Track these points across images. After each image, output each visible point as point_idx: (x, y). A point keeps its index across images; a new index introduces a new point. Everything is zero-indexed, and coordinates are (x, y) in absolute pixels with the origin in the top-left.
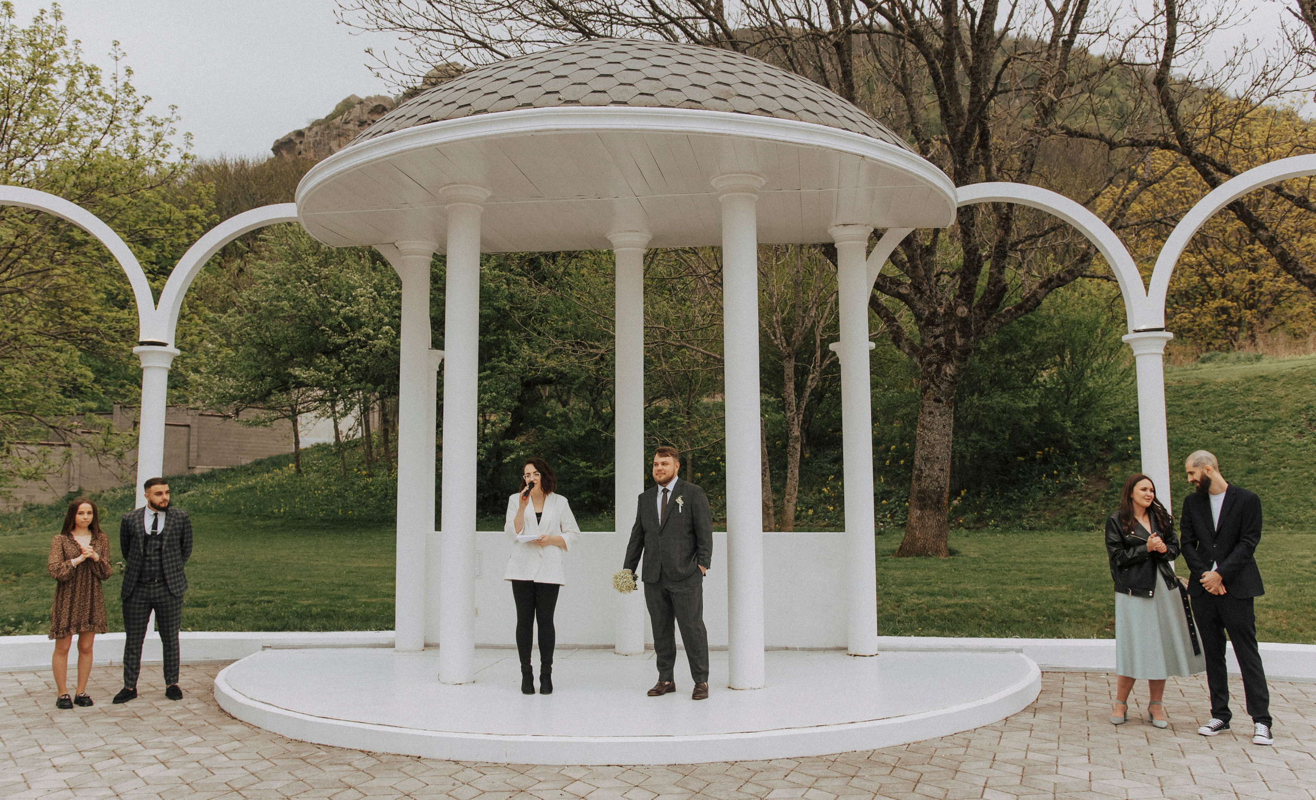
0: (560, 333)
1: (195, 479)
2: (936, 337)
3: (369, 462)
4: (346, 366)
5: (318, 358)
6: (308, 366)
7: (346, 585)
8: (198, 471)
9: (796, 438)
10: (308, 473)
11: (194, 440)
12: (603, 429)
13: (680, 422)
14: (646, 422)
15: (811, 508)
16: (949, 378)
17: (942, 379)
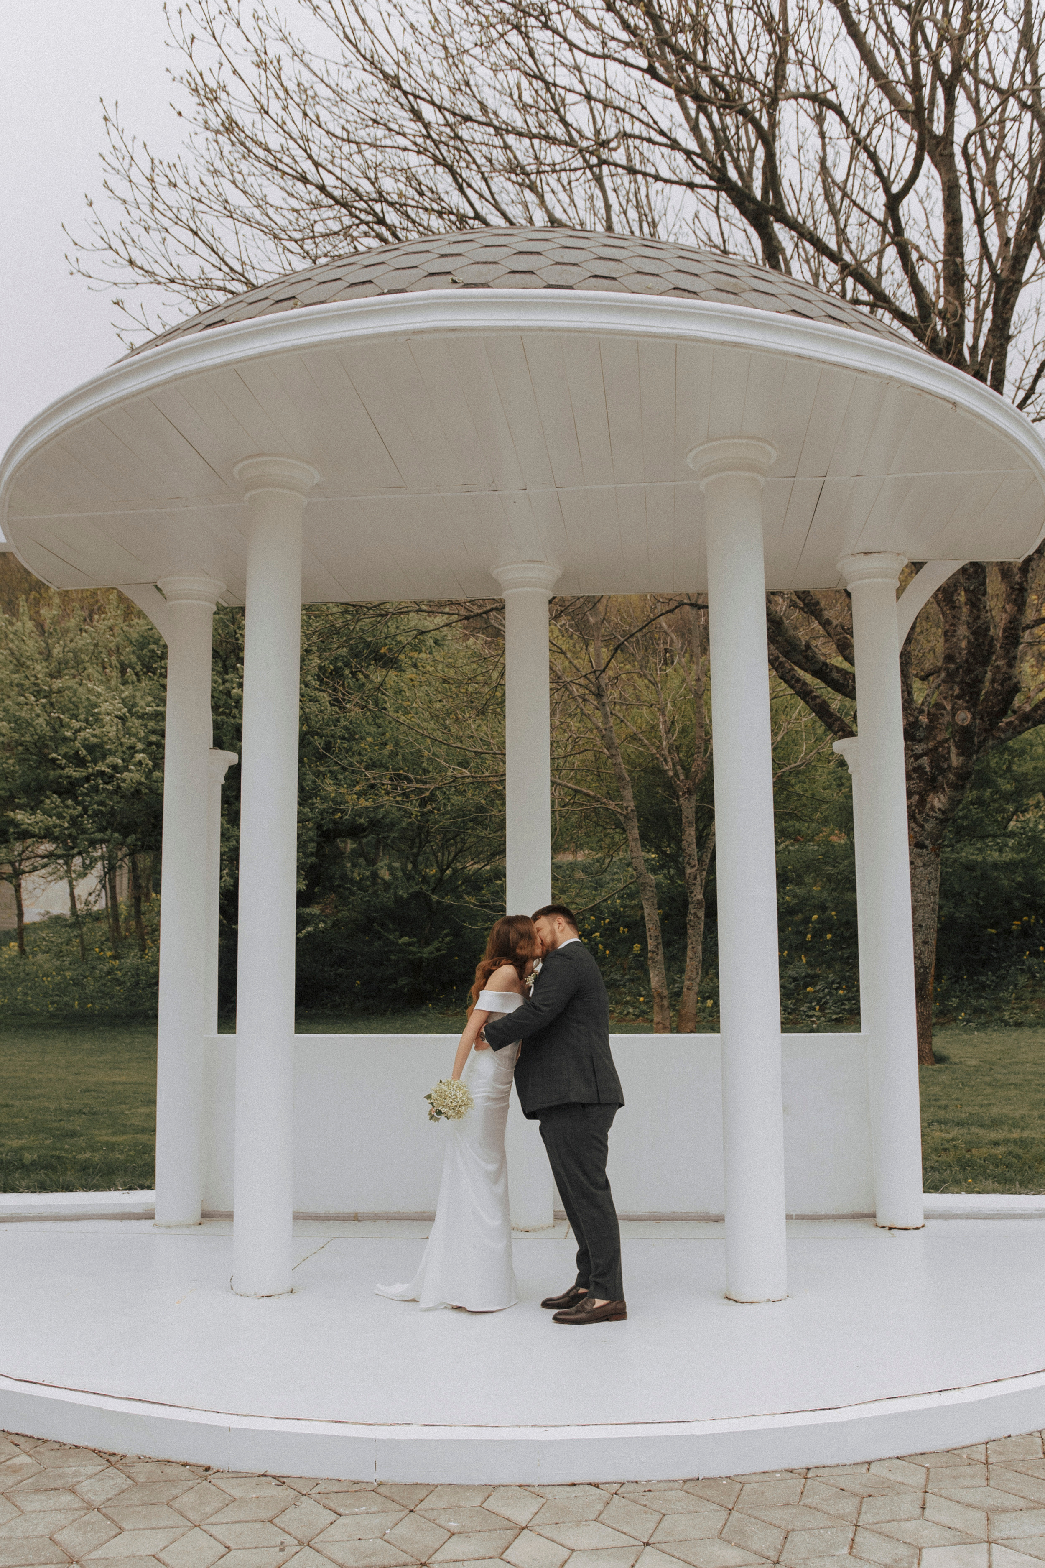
3: (116, 940)
4: (85, 810)
5: (48, 798)
6: (33, 810)
7: (80, 1112)
9: (699, 903)
10: (34, 954)
12: (429, 892)
15: (708, 998)
16: (938, 815)
17: (928, 815)
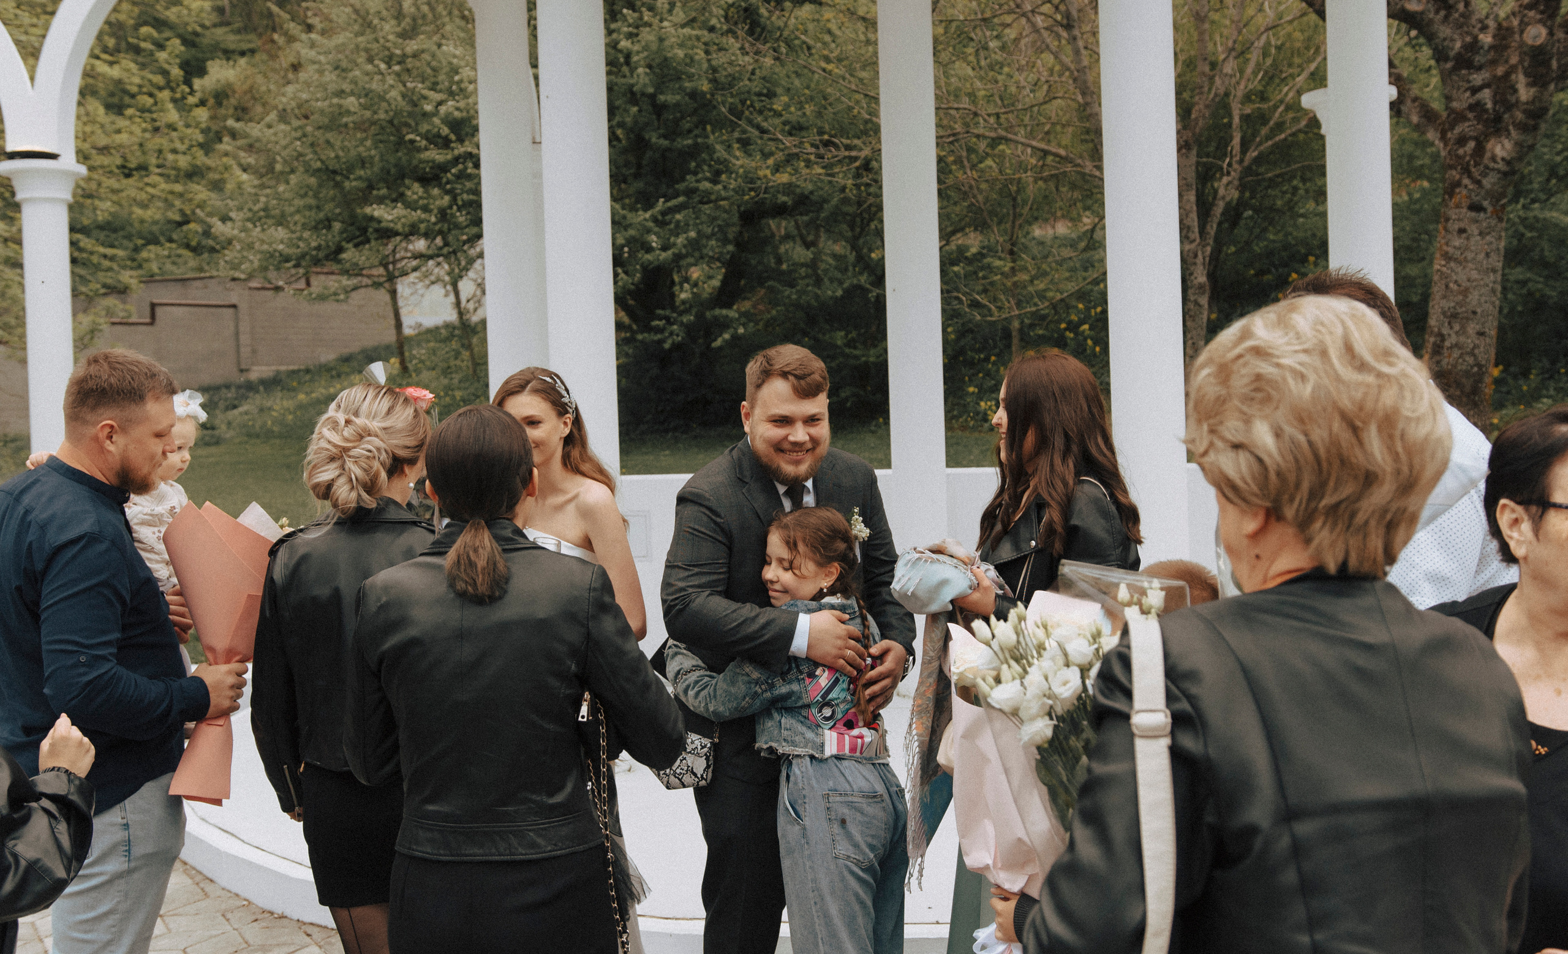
0: (796, 129)
1: (250, 387)
2: (1475, 90)
5: (409, 188)
6: (394, 202)
8: (254, 375)
9: (1201, 286)
10: (418, 372)
11: (244, 327)
12: (872, 284)
13: (998, 268)
14: (943, 272)
16: (1501, 166)
17: (1487, 167)
